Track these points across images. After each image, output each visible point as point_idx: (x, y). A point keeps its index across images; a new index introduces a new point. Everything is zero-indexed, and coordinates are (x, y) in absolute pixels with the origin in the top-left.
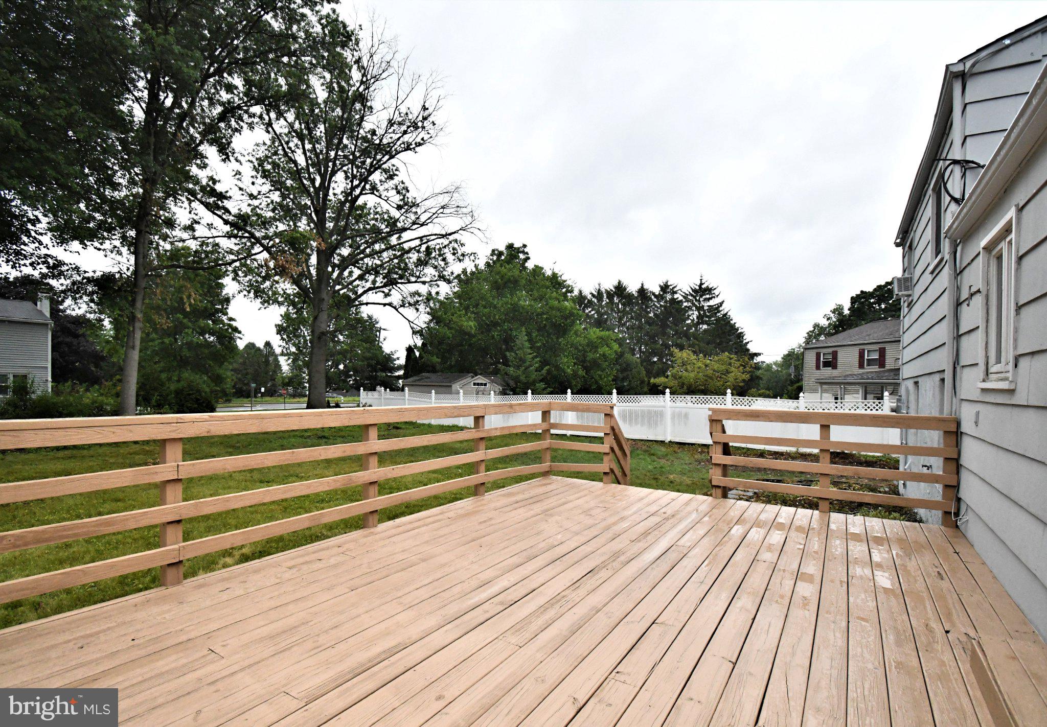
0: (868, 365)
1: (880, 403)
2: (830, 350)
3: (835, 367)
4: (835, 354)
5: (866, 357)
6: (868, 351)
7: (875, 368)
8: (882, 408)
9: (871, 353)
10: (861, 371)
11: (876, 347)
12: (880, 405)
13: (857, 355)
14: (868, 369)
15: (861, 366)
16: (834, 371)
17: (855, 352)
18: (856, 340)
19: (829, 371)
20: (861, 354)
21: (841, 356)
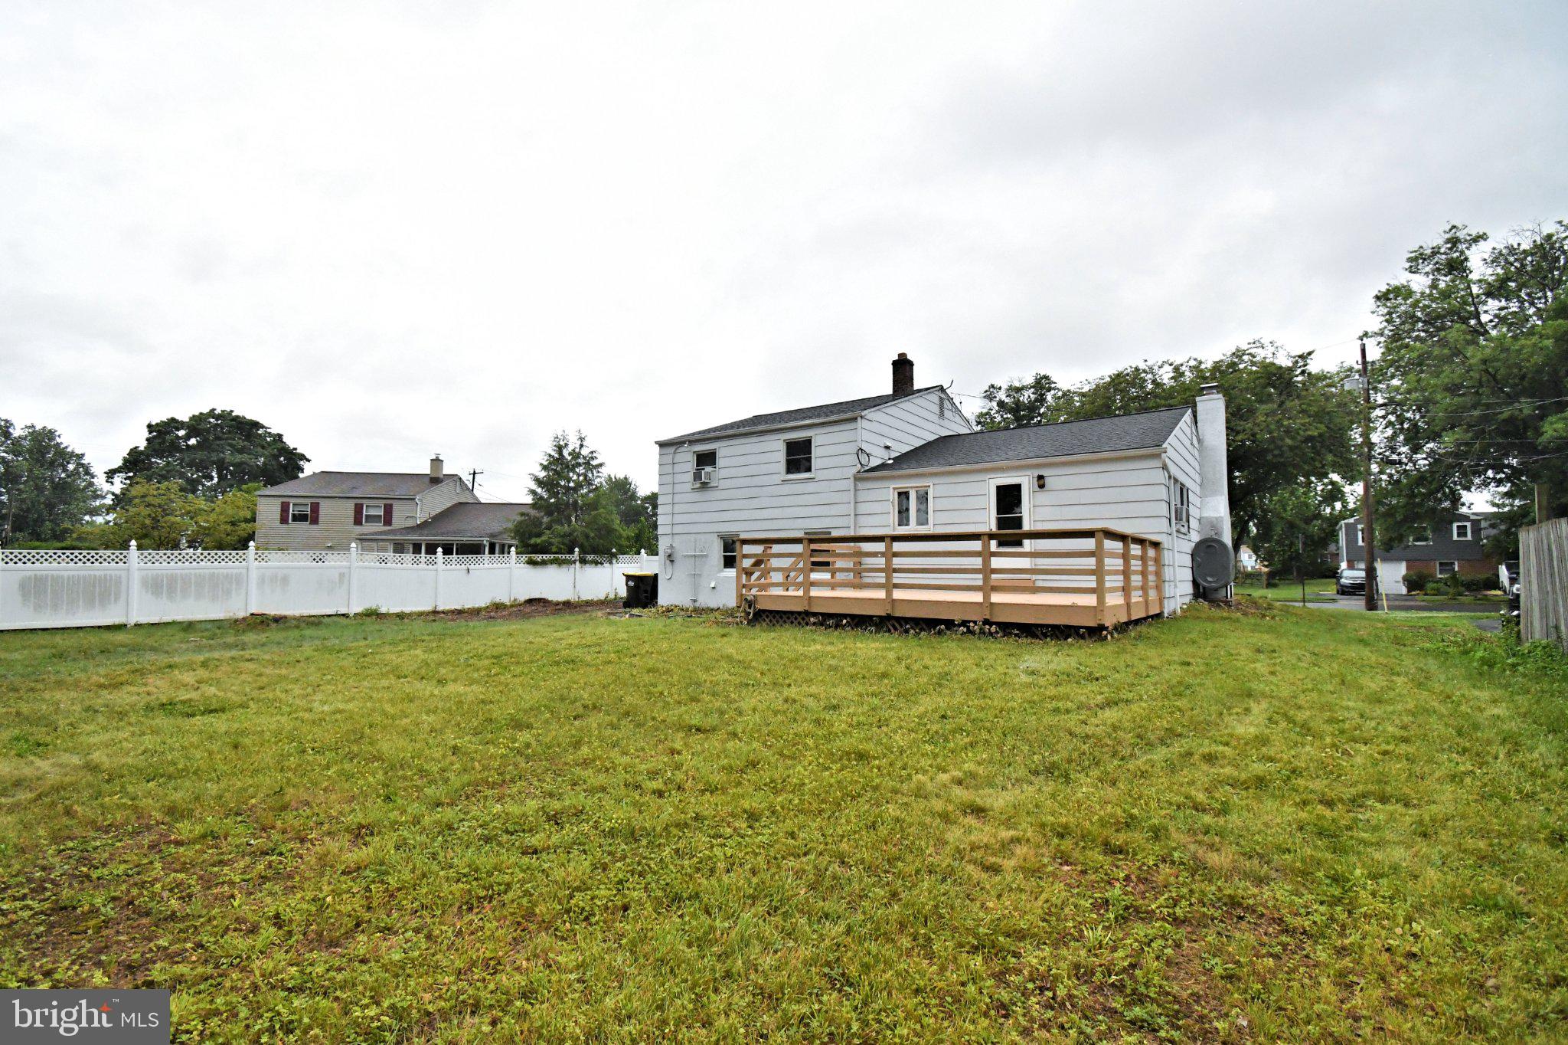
0: (367, 522)
2: (307, 502)
3: (315, 521)
4: (315, 508)
5: (365, 513)
6: (368, 507)
7: (379, 526)
8: (510, 561)
9: (372, 509)
10: (358, 528)
11: (382, 503)
12: (508, 559)
13: (352, 509)
14: (366, 526)
15: (357, 521)
16: (315, 527)
17: (349, 508)
18: (345, 492)
19: (304, 526)
20: (358, 509)
21: (325, 508)
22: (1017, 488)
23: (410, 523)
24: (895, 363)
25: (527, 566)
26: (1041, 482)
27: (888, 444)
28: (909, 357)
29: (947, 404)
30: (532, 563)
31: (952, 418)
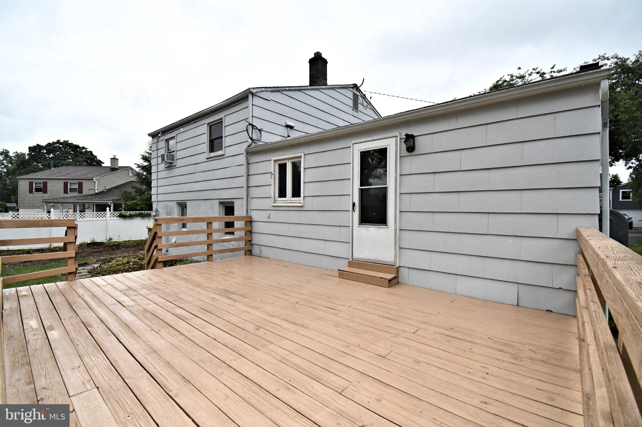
0: (70, 192)
1: (104, 213)
2: (41, 181)
3: (45, 191)
4: (45, 184)
5: (69, 187)
6: (70, 184)
7: (76, 194)
8: (106, 216)
9: (72, 185)
10: (66, 195)
11: (77, 182)
12: (104, 215)
13: (63, 185)
14: (70, 194)
15: (66, 192)
16: (45, 195)
17: (61, 184)
18: (60, 176)
19: (40, 194)
20: (66, 185)
21: (50, 185)
22: (383, 152)
23: (91, 192)
24: (311, 61)
25: (118, 218)
26: (410, 143)
27: (290, 123)
28: (323, 56)
29: (360, 100)
30: (122, 216)
31: (364, 111)
